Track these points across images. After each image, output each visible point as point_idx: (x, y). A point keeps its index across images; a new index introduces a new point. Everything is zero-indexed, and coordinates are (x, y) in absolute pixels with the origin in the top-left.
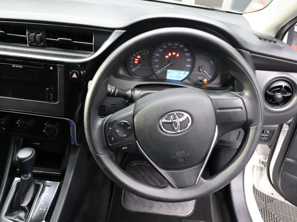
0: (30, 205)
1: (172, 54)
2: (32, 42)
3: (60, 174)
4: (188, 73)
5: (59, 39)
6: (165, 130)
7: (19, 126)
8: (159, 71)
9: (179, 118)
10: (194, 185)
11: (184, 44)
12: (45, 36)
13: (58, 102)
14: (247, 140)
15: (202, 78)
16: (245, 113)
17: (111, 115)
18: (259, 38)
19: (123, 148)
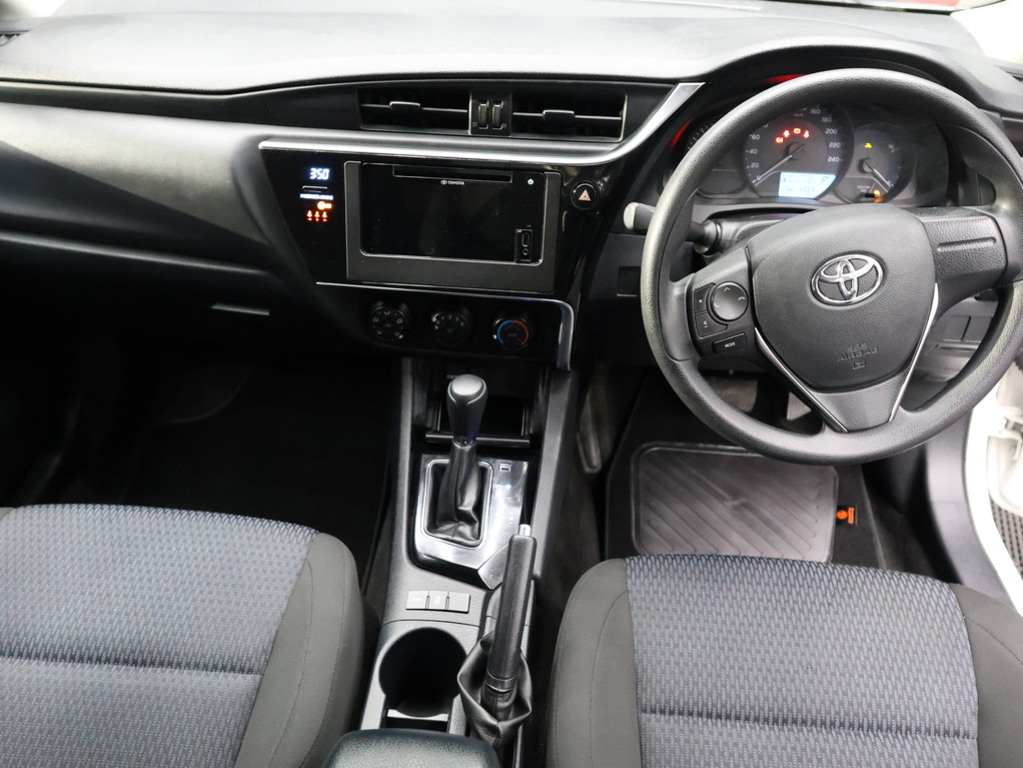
0: (478, 507)
1: (791, 132)
2: (480, 125)
3: (528, 441)
4: (831, 178)
5: (544, 112)
6: (826, 299)
7: (437, 328)
8: (759, 178)
9: (856, 269)
10: (884, 424)
11: (822, 107)
12: (511, 107)
13: (541, 261)
14: (1008, 314)
15: (868, 187)
16: (1002, 252)
17: (692, 275)
18: (1016, 78)
19: (727, 346)
